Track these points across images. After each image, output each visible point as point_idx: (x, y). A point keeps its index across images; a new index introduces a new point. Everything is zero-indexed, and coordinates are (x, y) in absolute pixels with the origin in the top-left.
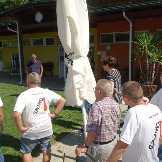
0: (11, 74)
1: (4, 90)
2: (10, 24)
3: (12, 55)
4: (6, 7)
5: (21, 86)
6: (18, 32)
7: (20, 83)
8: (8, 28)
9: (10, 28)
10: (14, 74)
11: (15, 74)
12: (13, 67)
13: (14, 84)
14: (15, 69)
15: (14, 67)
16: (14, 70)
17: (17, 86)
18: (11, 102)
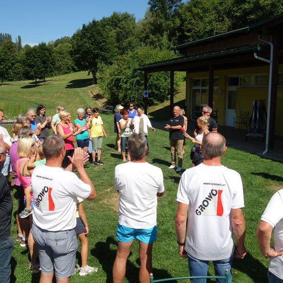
0: (248, 135)
1: (235, 161)
2: (259, 48)
3: (254, 102)
4: (252, 17)
5: (265, 160)
6: (271, 62)
7: (264, 153)
8: (255, 54)
9: (257, 55)
10: (253, 134)
11: (256, 134)
12: (253, 123)
13: (253, 154)
14: (257, 127)
15: (255, 123)
16: (255, 127)
17: (259, 157)
18: (248, 186)
